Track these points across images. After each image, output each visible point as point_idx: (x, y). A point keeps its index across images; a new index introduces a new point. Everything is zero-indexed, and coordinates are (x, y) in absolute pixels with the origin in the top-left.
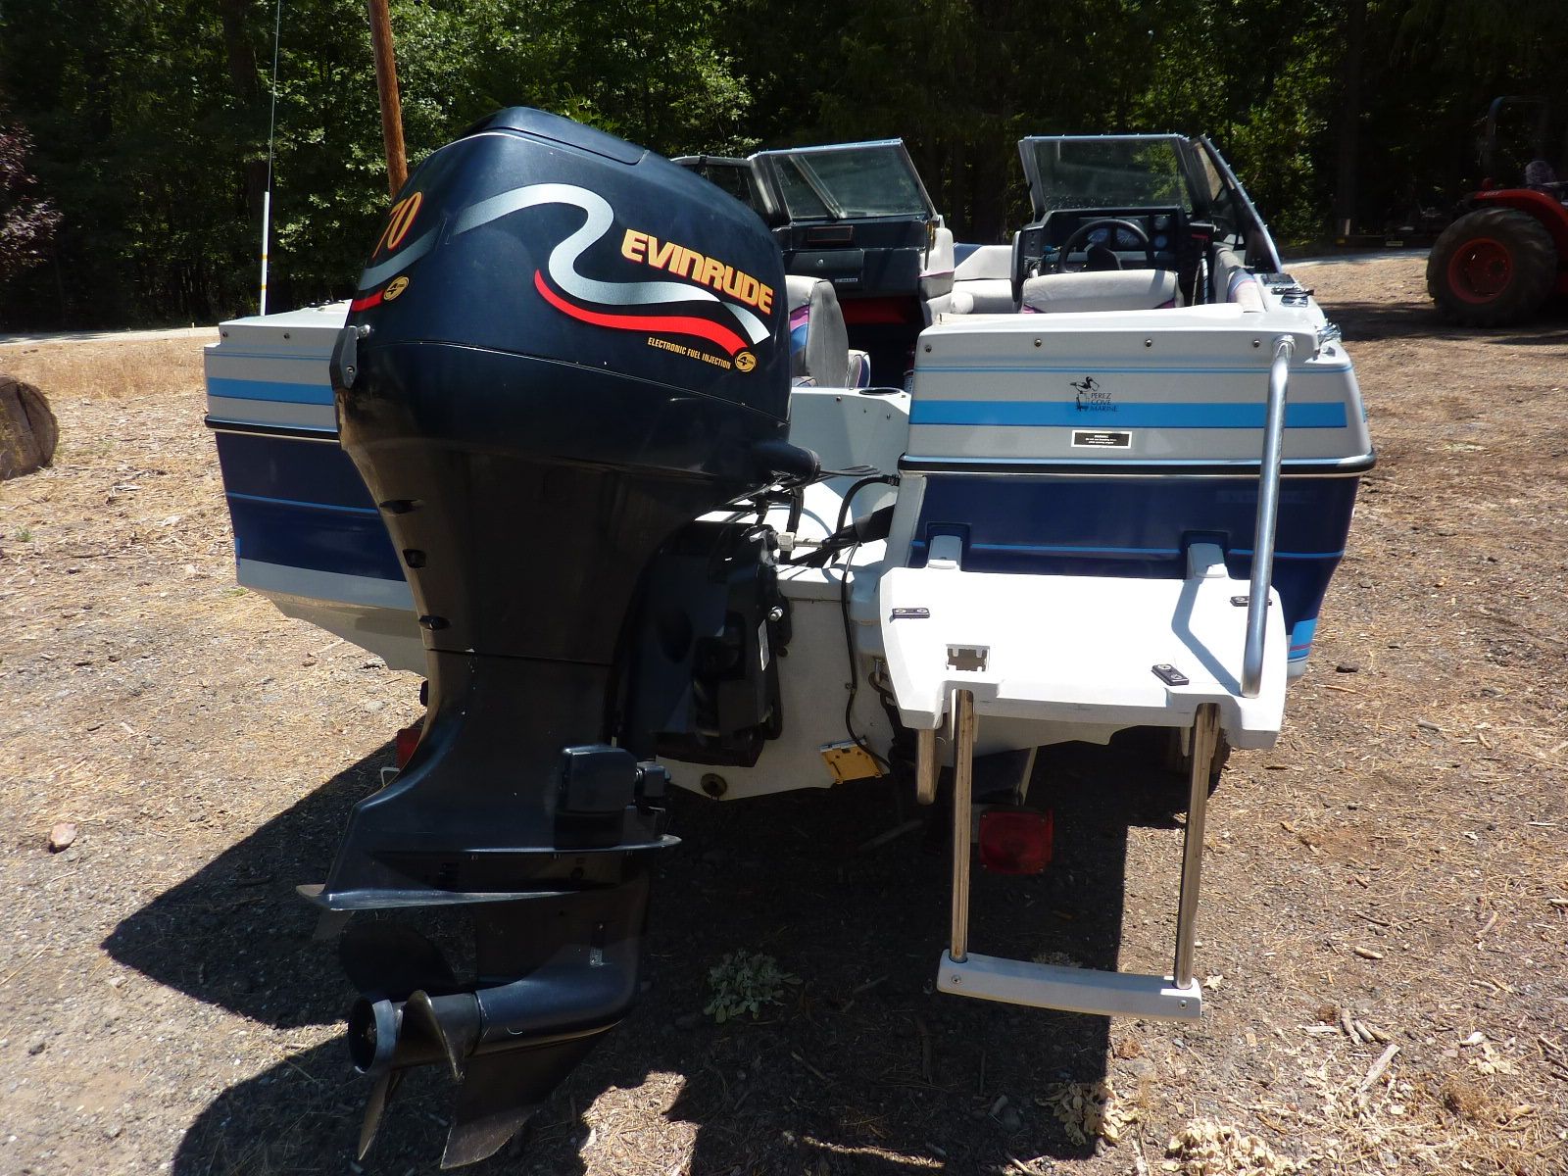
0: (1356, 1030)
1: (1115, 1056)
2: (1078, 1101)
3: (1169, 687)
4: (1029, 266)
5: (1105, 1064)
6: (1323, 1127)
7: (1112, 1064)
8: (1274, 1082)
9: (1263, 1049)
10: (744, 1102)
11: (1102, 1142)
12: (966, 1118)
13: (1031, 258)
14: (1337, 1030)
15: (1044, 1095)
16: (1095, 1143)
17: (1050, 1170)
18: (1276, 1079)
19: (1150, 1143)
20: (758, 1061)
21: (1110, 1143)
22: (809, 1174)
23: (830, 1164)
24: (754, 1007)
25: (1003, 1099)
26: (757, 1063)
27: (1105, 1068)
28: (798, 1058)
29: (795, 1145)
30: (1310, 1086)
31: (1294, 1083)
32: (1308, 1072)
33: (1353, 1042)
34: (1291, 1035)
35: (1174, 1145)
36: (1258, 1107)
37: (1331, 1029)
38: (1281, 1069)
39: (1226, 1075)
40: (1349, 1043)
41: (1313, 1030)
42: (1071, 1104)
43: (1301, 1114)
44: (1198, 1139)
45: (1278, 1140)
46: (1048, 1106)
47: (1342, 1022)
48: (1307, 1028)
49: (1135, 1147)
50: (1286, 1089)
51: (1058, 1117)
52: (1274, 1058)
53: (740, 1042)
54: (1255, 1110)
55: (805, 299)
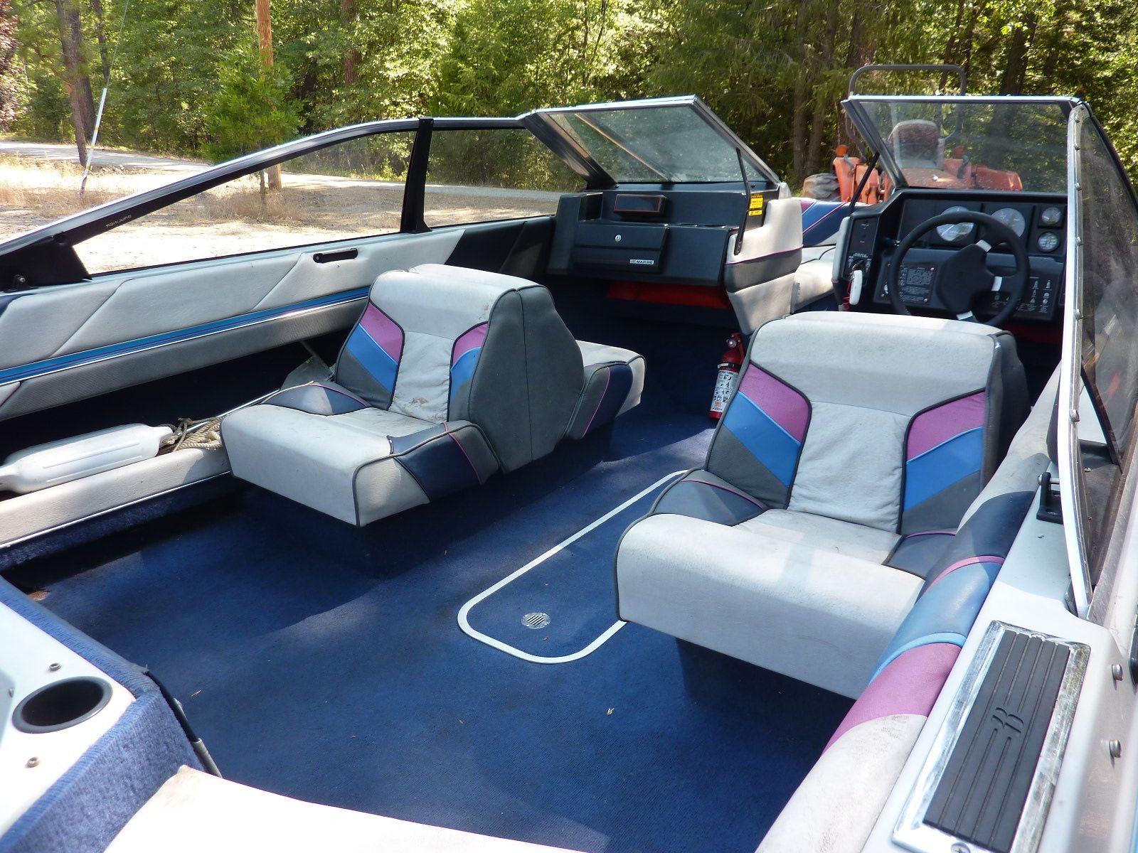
4: (853, 265)
13: (858, 254)
55: (484, 314)
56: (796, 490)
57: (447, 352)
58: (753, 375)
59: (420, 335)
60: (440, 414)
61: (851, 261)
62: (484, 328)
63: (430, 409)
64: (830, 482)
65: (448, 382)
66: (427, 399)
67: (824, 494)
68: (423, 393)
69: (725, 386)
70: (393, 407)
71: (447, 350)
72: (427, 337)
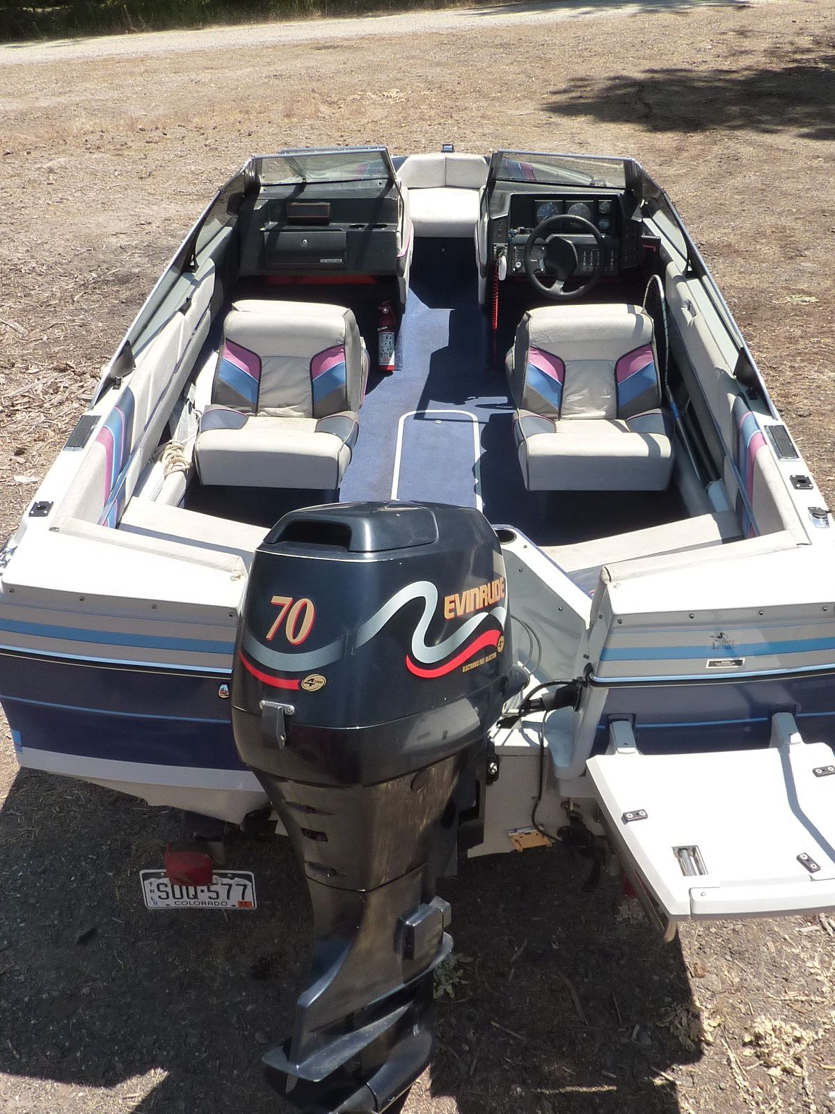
0: (829, 924)
1: (692, 977)
2: (684, 1020)
3: (811, 874)
4: (498, 253)
5: (689, 984)
6: (825, 1003)
7: (694, 983)
8: (791, 976)
9: (779, 951)
10: (475, 1068)
11: (704, 1044)
12: (618, 1046)
13: (499, 245)
14: (818, 927)
15: (661, 1017)
16: (700, 1046)
17: (680, 1072)
18: (792, 973)
19: (732, 1039)
20: (471, 1033)
21: (709, 1044)
22: (540, 1112)
23: (550, 1102)
24: (449, 989)
25: (637, 1028)
26: (471, 1035)
27: (690, 988)
28: (497, 1025)
29: (523, 1094)
30: (812, 974)
31: (802, 974)
32: (809, 964)
33: (829, 935)
34: (792, 936)
35: (747, 1039)
36: (787, 998)
37: (815, 928)
38: (793, 965)
39: (763, 976)
40: (827, 936)
41: (805, 930)
42: (681, 1024)
43: (812, 998)
44: (763, 1034)
45: (803, 1019)
46: (666, 1027)
47: (820, 921)
48: (801, 930)
49: (725, 1044)
50: (798, 980)
51: (673, 1033)
52: (787, 957)
53: (453, 1021)
54: (785, 1000)
55: (340, 339)
56: (563, 410)
58: (532, 353)
61: (495, 250)
63: (298, 409)
65: (311, 389)
66: (293, 403)
69: (388, 344)
70: (260, 413)
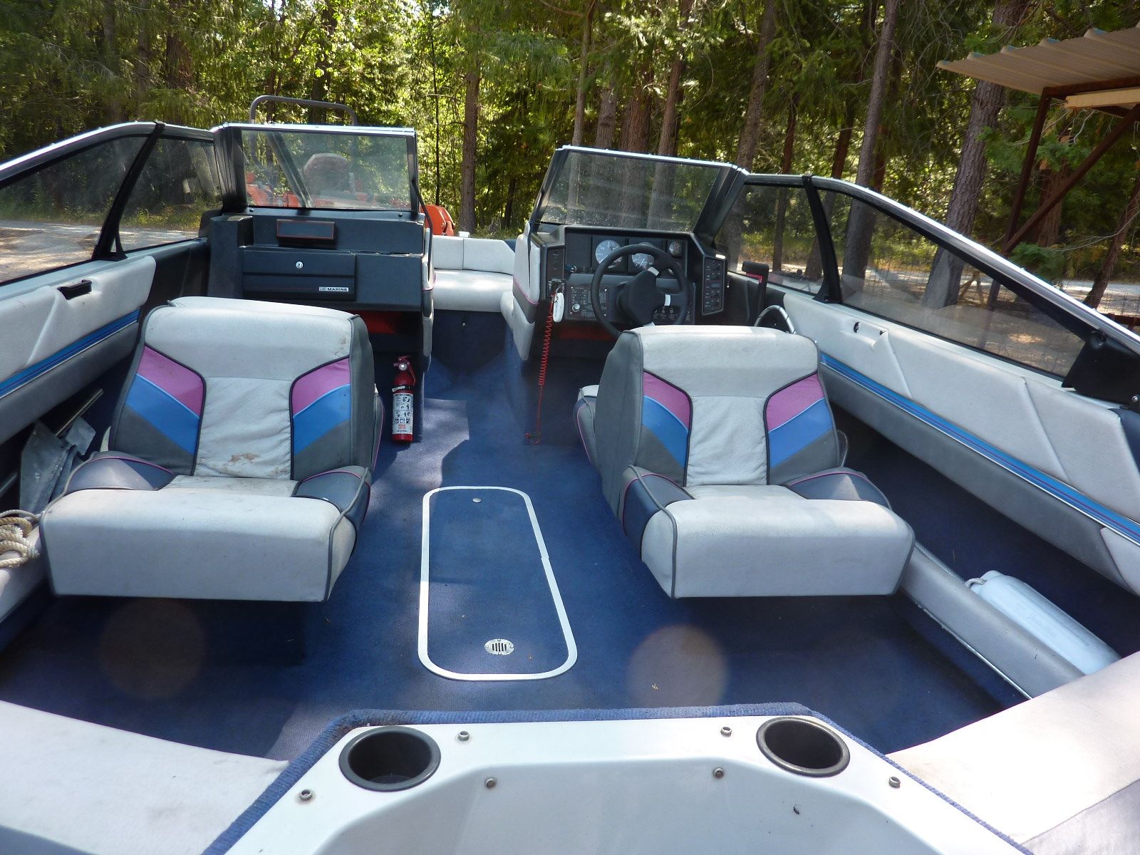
4: (553, 290)
13: (555, 279)
55: (342, 349)
56: (690, 469)
57: (282, 395)
58: (648, 380)
59: (233, 380)
60: (281, 467)
61: (550, 285)
62: (344, 364)
63: (266, 463)
64: (717, 457)
65: (289, 429)
66: (258, 454)
67: (714, 468)
68: (251, 447)
69: (406, 408)
70: (200, 469)
71: (283, 393)
72: (245, 381)
